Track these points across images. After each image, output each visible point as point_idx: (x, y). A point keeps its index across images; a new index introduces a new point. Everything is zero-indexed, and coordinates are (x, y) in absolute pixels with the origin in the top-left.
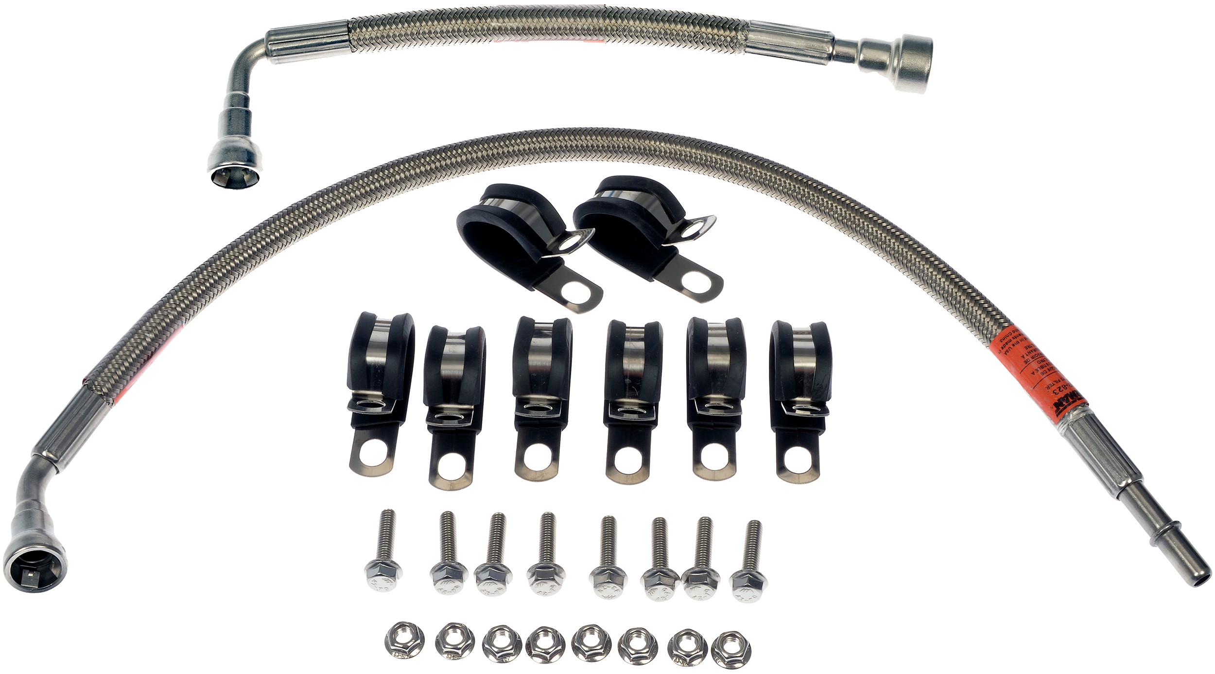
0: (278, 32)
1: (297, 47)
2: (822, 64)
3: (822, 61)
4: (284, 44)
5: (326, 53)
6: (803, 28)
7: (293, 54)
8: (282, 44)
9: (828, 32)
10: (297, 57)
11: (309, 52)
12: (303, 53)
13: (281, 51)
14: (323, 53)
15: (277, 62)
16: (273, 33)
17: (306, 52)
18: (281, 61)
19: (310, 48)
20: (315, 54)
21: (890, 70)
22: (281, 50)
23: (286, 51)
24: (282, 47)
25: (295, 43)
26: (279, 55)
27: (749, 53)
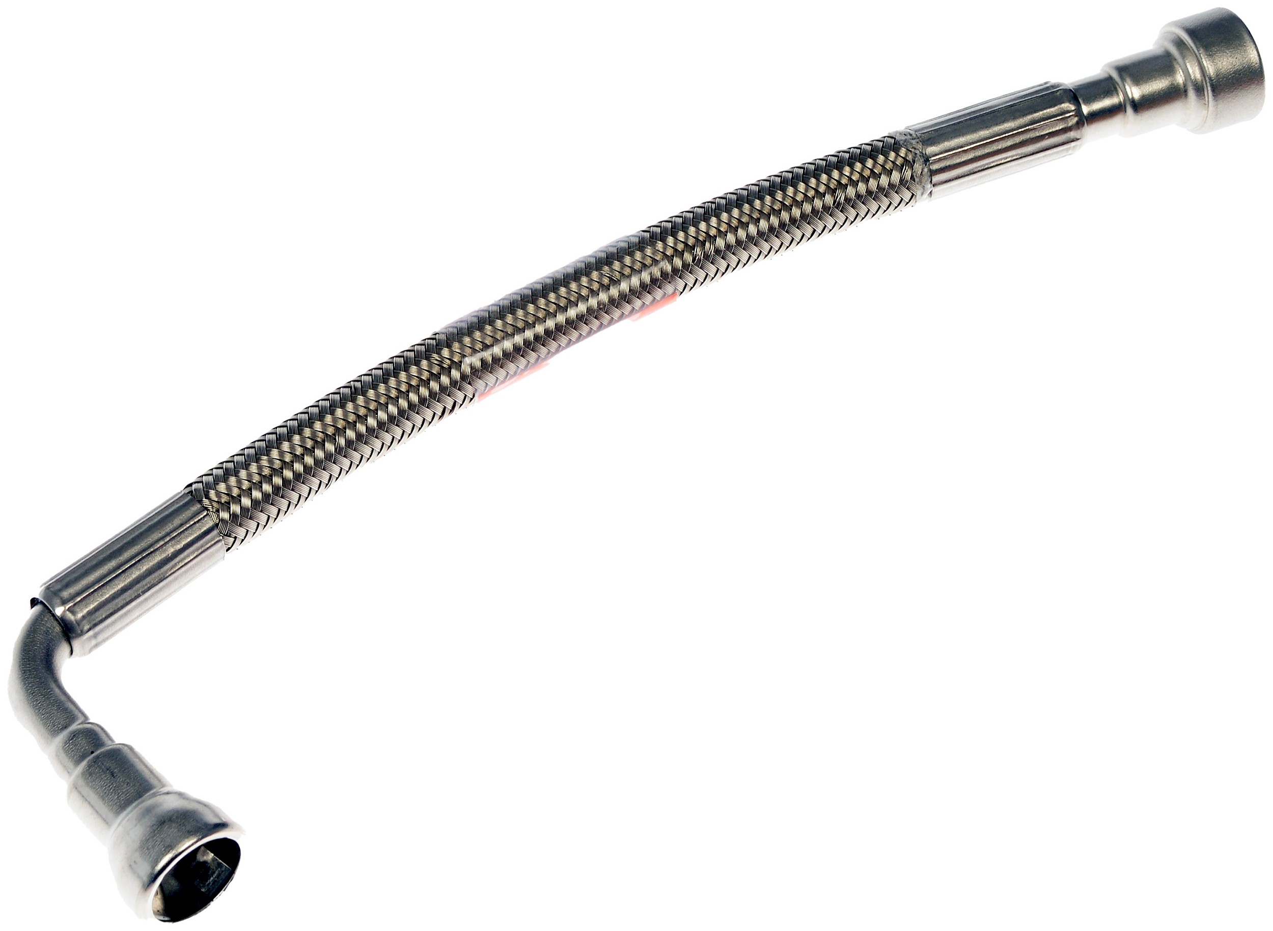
0: (67, 579)
1: (124, 590)
2: (1073, 141)
3: (1072, 134)
4: (96, 594)
5: (181, 575)
6: (1000, 98)
7: (122, 607)
8: (92, 598)
9: (1046, 83)
10: (129, 611)
11: (149, 589)
12: (138, 596)
13: (98, 614)
14: (176, 579)
15: (94, 642)
16: (58, 587)
17: (144, 592)
18: (100, 638)
19: (148, 579)
20: (161, 589)
21: (1191, 93)
22: (96, 609)
23: (106, 608)
24: (96, 604)
25: (116, 581)
26: (95, 625)
27: (939, 184)
